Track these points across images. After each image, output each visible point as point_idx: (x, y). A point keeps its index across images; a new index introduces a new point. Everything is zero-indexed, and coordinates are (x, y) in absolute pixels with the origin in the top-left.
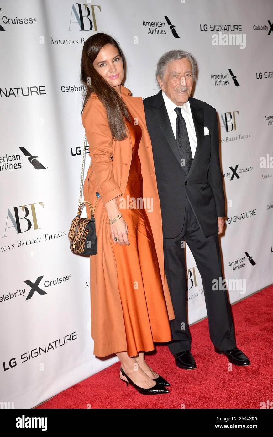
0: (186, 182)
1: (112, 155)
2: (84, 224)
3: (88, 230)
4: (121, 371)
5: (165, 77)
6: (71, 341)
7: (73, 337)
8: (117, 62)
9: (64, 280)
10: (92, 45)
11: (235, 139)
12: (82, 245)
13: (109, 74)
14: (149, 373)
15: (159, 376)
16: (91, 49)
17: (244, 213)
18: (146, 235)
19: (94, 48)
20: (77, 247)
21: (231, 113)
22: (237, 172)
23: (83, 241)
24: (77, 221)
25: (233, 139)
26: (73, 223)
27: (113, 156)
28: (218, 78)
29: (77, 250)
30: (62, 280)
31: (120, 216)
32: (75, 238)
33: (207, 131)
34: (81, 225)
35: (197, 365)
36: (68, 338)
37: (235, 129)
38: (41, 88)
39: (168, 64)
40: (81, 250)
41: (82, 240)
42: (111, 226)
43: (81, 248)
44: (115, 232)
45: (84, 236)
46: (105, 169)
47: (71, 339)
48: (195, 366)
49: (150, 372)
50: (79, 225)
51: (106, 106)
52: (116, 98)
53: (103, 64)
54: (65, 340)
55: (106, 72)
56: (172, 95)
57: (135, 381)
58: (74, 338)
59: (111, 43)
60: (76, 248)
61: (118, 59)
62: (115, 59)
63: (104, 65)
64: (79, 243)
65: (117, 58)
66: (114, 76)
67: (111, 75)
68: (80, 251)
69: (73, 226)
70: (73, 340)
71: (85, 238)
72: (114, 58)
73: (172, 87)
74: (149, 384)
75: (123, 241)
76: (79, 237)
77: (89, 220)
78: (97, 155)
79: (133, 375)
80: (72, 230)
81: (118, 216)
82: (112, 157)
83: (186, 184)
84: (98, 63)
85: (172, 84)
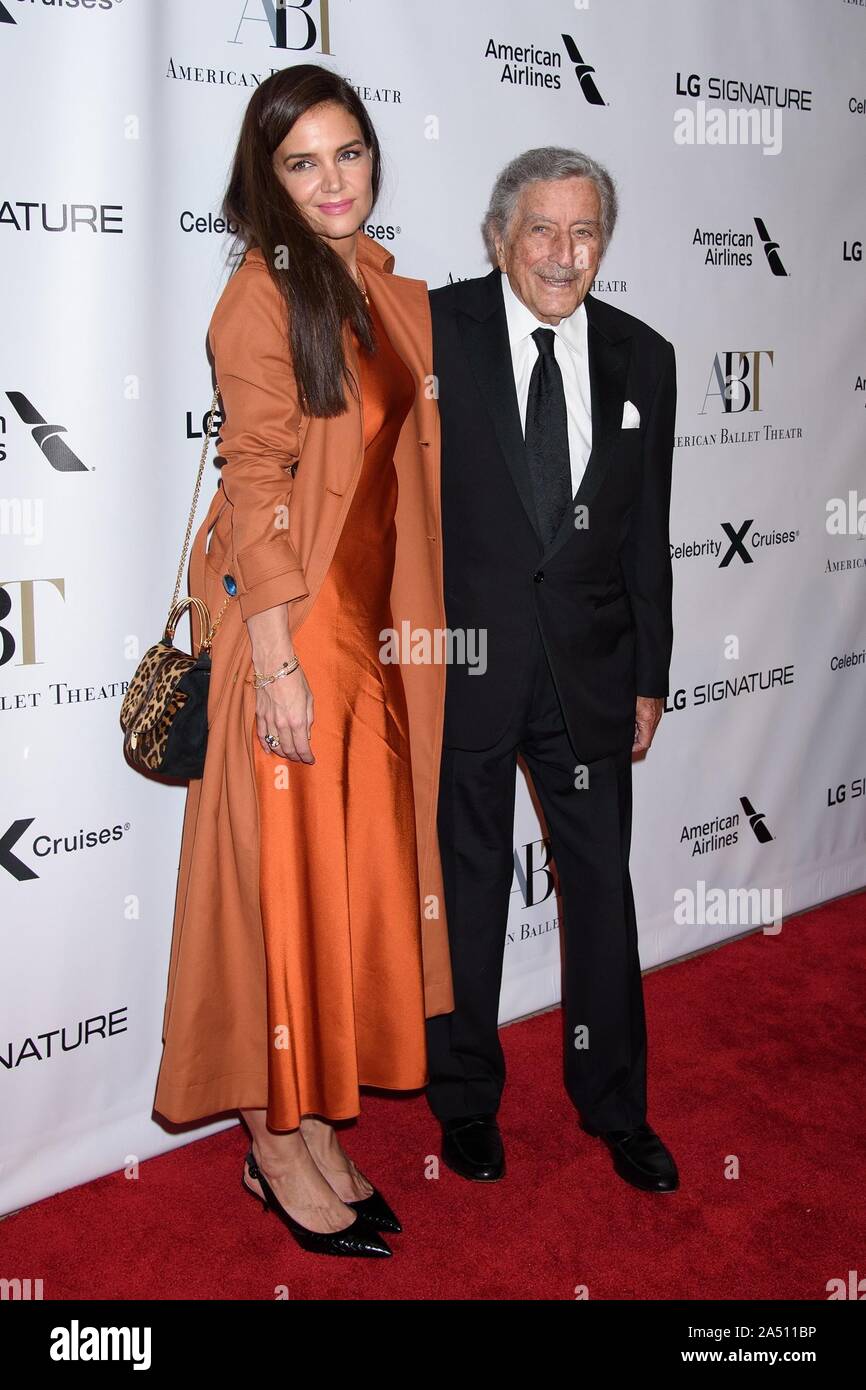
0: (541, 574)
1: (295, 460)
2: (174, 673)
3: (185, 696)
4: (249, 1164)
5: (510, 227)
6: (104, 1036)
7: (111, 1023)
8: (350, 163)
9: (104, 839)
10: (276, 96)
11: (752, 436)
12: (157, 742)
13: (320, 198)
14: (340, 1181)
15: (375, 1190)
16: (269, 111)
17: (753, 676)
18: (383, 734)
19: (281, 107)
20: (143, 747)
21: (747, 356)
22: (746, 542)
23: (162, 730)
24: (156, 659)
25: (746, 437)
26: (145, 664)
27: (297, 463)
28: (719, 242)
29: (141, 757)
30: (97, 837)
31: (290, 667)
32: (142, 716)
33: (631, 417)
34: (165, 677)
35: (509, 1167)
36: (93, 1026)
37: (756, 408)
38: (109, 213)
39: (523, 187)
40: (154, 758)
41: (160, 725)
42: (260, 693)
43: (155, 752)
44: (270, 717)
45: (167, 713)
46: (264, 504)
47: (106, 1030)
48: (498, 1171)
49: (345, 1177)
50: (159, 674)
51: (290, 299)
52: (327, 278)
53: (303, 161)
54: (85, 1033)
55: (310, 188)
56: (524, 287)
57: (289, 1202)
58: (115, 1028)
59: (340, 101)
60: (140, 752)
61: (357, 153)
62: (344, 153)
63: (307, 165)
64: (151, 735)
65: (349, 149)
66: (336, 206)
67: (326, 201)
68: (149, 761)
69: (142, 673)
70: (111, 1033)
71: (170, 720)
72: (342, 148)
73: (526, 264)
74: (331, 1217)
75: (293, 750)
76: (153, 714)
77: (191, 664)
78: (242, 453)
79: (283, 1179)
80: (138, 686)
81: (286, 665)
82: (295, 466)
83: (537, 580)
84: (288, 159)
85: (526, 252)
